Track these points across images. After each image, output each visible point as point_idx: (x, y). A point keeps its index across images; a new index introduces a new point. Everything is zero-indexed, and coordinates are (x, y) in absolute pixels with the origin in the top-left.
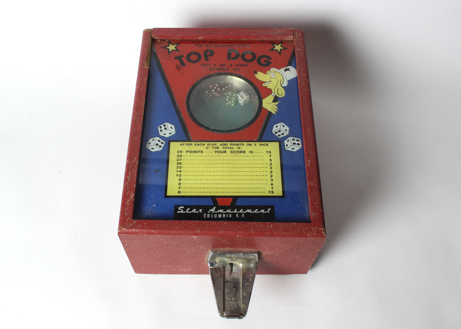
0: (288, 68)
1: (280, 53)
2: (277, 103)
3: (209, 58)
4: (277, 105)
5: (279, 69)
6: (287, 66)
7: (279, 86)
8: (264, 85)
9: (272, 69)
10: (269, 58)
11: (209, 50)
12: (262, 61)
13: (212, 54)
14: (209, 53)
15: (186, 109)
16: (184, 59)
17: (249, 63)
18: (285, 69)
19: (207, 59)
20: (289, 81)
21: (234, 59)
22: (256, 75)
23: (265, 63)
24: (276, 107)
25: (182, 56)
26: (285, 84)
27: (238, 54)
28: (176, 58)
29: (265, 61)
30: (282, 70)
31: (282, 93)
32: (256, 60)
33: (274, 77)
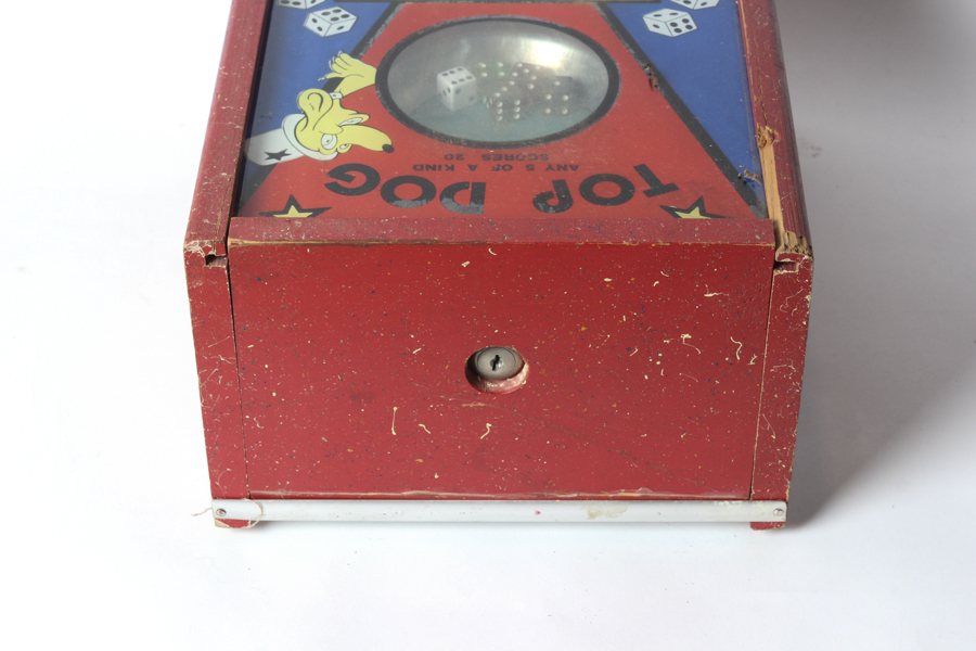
0: (274, 161)
1: (292, 201)
2: (329, 76)
3: (551, 188)
4: (330, 71)
5: (305, 158)
6: (275, 164)
7: (313, 115)
8: (365, 118)
9: (331, 156)
10: (334, 188)
11: (551, 210)
12: (360, 179)
13: (542, 198)
14: (554, 201)
15: (618, 64)
16: (641, 186)
17: (409, 172)
18: (284, 159)
19: (561, 185)
20: (278, 125)
21: (462, 186)
22: (388, 142)
23: (353, 174)
24: (334, 67)
25: (648, 193)
26: (291, 120)
27: (445, 200)
28: (672, 188)
29: (350, 179)
30: (294, 154)
31: (308, 99)
32: (383, 181)
33: (326, 138)
